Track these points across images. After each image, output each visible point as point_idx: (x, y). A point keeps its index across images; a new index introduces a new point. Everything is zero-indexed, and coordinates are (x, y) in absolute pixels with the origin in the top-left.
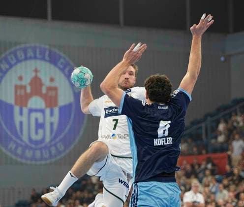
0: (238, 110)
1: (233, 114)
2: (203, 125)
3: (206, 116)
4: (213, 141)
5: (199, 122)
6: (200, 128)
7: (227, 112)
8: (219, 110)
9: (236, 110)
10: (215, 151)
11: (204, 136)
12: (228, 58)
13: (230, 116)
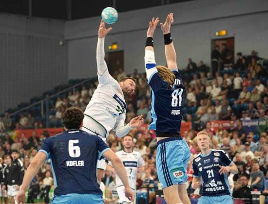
0: (74, 90)
1: (70, 93)
2: (42, 102)
3: (45, 95)
4: (51, 117)
5: (38, 100)
6: (40, 105)
7: (64, 91)
8: (57, 89)
9: (72, 89)
10: (52, 126)
11: (42, 113)
12: (66, 43)
13: (67, 94)
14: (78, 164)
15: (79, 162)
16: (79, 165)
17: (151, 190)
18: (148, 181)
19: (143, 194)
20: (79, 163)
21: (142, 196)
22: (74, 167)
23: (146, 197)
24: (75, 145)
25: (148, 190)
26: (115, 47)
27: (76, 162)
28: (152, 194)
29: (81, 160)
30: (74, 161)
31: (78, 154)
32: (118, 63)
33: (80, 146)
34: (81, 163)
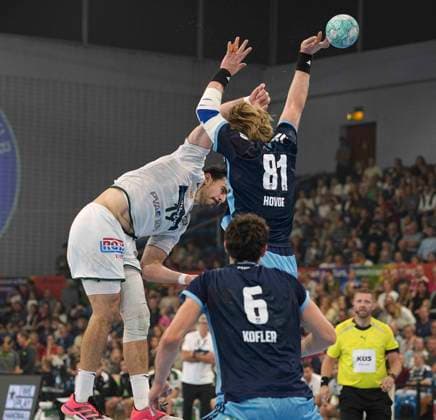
2: (218, 219)
11: (219, 240)
14: (264, 338)
15: (267, 332)
16: (268, 340)
17: (426, 391)
18: (421, 373)
19: (408, 398)
20: (267, 337)
21: (407, 402)
22: (259, 344)
23: (414, 404)
24: (256, 297)
25: (419, 391)
26: (359, 115)
27: (261, 332)
28: (427, 397)
29: (271, 330)
30: (257, 332)
31: (264, 318)
32: (365, 146)
33: (266, 300)
34: (272, 336)
